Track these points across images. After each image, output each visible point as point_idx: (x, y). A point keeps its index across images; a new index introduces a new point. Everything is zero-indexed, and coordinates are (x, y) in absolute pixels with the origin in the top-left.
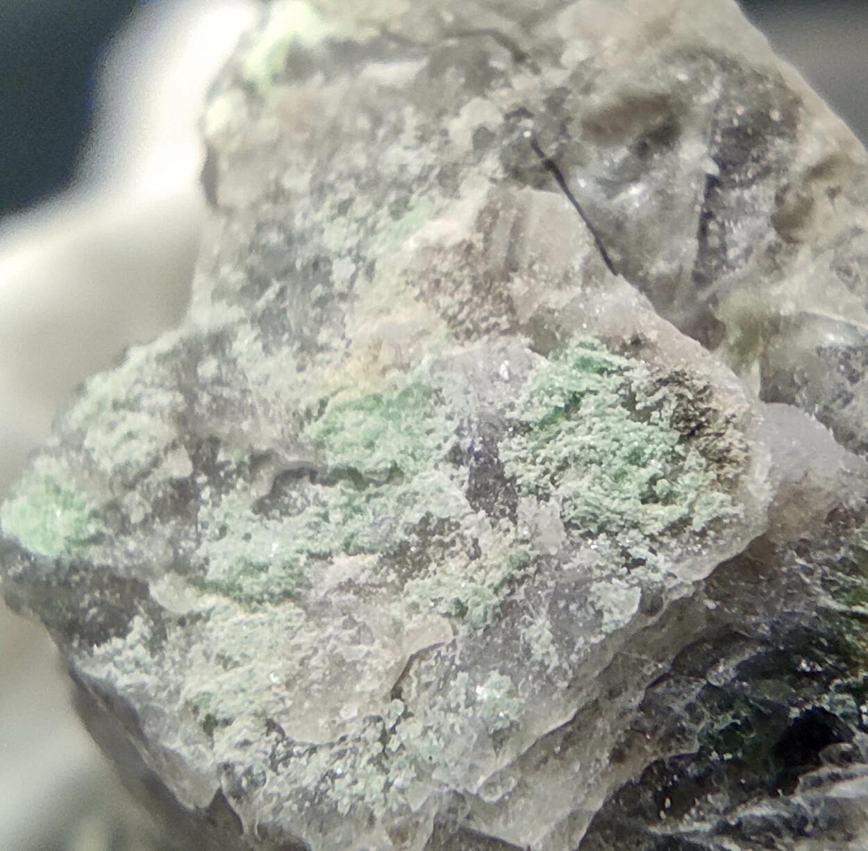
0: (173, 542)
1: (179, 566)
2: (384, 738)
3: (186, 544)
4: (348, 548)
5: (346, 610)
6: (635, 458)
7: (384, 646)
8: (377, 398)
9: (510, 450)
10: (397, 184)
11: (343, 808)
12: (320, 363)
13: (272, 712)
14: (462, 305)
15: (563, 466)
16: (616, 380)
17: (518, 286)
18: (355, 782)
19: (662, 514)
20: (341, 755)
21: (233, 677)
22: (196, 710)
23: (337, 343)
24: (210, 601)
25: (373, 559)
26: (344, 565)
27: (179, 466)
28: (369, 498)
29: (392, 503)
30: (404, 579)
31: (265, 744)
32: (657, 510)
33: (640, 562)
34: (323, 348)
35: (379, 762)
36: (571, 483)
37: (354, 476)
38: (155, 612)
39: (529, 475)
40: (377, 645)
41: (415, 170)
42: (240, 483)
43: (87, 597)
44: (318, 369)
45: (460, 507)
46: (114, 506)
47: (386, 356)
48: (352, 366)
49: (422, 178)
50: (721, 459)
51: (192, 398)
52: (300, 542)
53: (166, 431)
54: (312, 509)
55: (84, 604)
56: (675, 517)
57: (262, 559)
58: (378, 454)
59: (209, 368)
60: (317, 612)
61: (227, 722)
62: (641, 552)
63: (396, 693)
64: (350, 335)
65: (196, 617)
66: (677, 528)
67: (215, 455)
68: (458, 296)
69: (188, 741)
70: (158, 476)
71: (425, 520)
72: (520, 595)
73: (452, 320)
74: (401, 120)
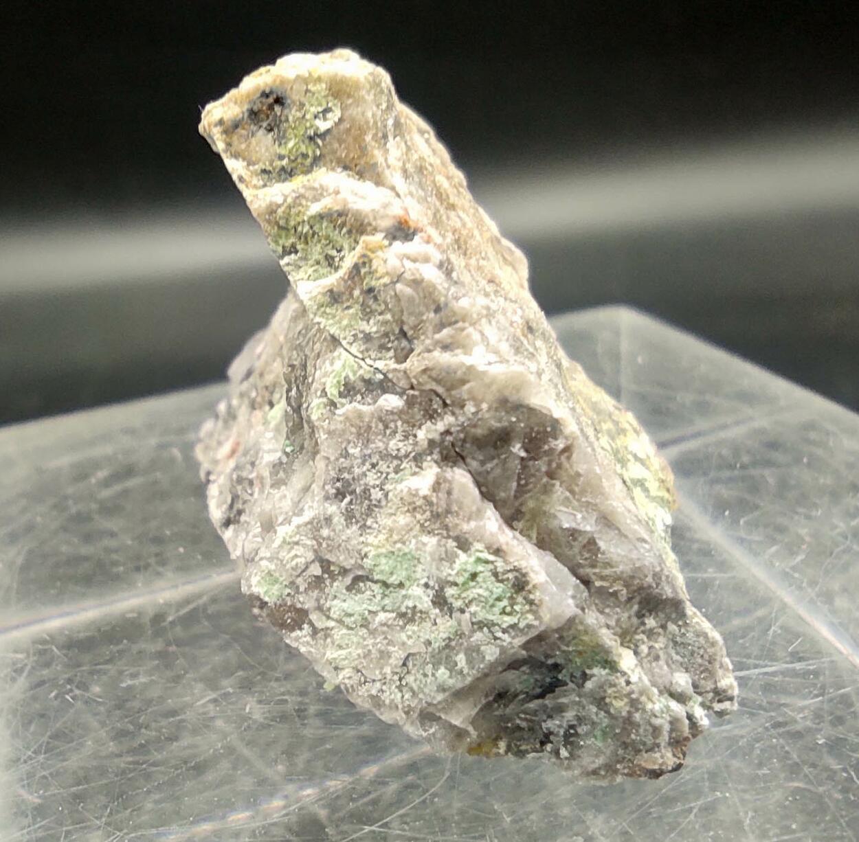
0: (318, 600)
1: (320, 608)
2: (400, 679)
3: (322, 602)
4: (384, 609)
5: (384, 633)
6: (499, 599)
7: (399, 649)
8: (393, 553)
9: (450, 592)
10: (396, 457)
11: (387, 702)
12: (368, 533)
13: (359, 667)
14: (426, 521)
15: (470, 602)
16: (491, 567)
17: (450, 520)
18: (391, 694)
19: (509, 620)
20: (385, 683)
21: (343, 653)
22: (331, 663)
23: (375, 525)
24: (331, 624)
25: (394, 615)
26: (382, 616)
27: (316, 570)
28: (391, 592)
29: (400, 597)
30: (405, 625)
31: (356, 677)
32: (506, 618)
33: (499, 638)
34: (370, 528)
35: (400, 688)
36: (473, 608)
37: (385, 585)
38: (311, 624)
39: (458, 604)
40: (397, 648)
41: (403, 452)
42: (340, 578)
43: (286, 616)
44: (368, 536)
45: (429, 606)
46: (292, 583)
47: (395, 537)
48: (382, 537)
49: (407, 456)
50: (531, 603)
51: (320, 544)
52: (365, 606)
53: (310, 556)
54: (368, 593)
55: (286, 618)
56: (512, 623)
57: (352, 612)
58: (394, 577)
59: (325, 532)
60: (373, 633)
61: (343, 669)
62: (499, 634)
63: (404, 664)
64: (380, 523)
65: (327, 629)
66: (513, 626)
67: (330, 567)
68: (425, 516)
69: (329, 672)
70: (308, 573)
71: (415, 607)
72: (453, 643)
73: (422, 525)
74: (396, 427)
